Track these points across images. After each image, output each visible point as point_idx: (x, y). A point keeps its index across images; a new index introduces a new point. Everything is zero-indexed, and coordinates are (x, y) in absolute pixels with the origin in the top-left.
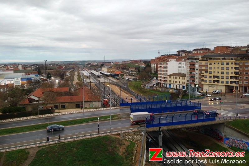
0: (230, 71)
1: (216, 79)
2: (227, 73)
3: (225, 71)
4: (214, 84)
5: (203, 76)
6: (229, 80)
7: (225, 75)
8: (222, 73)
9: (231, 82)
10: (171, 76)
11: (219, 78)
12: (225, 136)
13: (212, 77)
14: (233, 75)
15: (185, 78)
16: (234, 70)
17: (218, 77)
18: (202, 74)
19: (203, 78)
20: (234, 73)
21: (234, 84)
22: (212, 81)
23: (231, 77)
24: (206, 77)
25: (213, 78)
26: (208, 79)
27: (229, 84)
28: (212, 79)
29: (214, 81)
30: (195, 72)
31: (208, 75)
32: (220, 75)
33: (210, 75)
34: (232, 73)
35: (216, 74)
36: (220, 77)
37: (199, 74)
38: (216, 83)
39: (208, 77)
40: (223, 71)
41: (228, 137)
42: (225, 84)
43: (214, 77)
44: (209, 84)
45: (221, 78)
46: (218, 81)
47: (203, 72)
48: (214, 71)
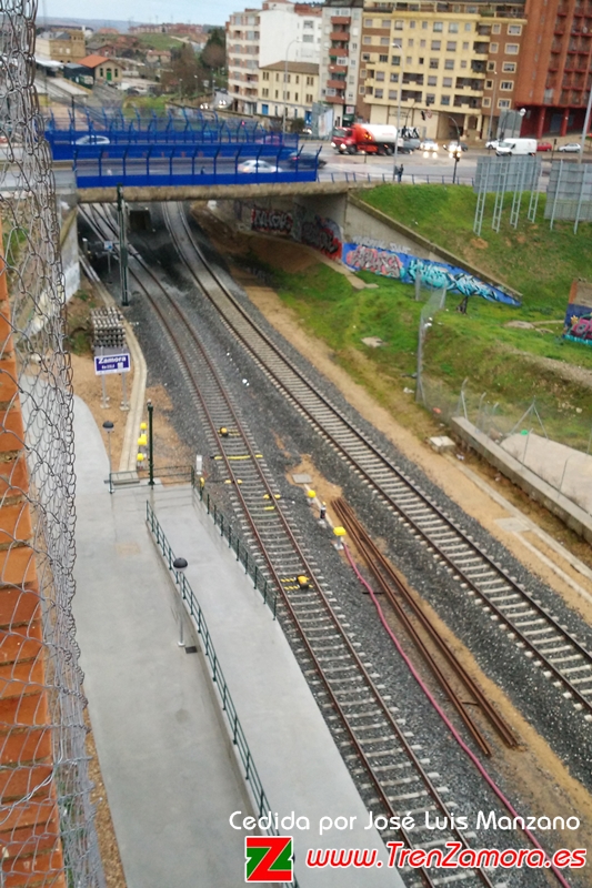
0: (457, 57)
1: (412, 86)
2: (450, 65)
3: (442, 56)
4: (404, 104)
5: (372, 73)
6: (453, 92)
7: (440, 73)
8: (434, 65)
9: (459, 100)
10: (271, 73)
11: (422, 84)
12: (347, 236)
13: (400, 78)
14: (468, 73)
15: (316, 78)
16: (472, 55)
17: (418, 78)
18: (369, 67)
19: (371, 82)
20: (469, 64)
21: (465, 109)
22: (399, 95)
23: (461, 82)
24: (380, 77)
25: (404, 82)
26: (386, 86)
27: (451, 108)
28: (399, 87)
29: (405, 95)
30: (348, 55)
31: (386, 68)
32: (425, 70)
33: (396, 69)
34: (463, 65)
35: (414, 69)
36: (425, 80)
37: (362, 65)
38: (410, 102)
39: (387, 77)
40: (436, 55)
41: (355, 239)
42: (437, 106)
43: (407, 77)
44: (389, 106)
45: (429, 84)
46: (417, 95)
47: (375, 56)
48: (409, 55)
